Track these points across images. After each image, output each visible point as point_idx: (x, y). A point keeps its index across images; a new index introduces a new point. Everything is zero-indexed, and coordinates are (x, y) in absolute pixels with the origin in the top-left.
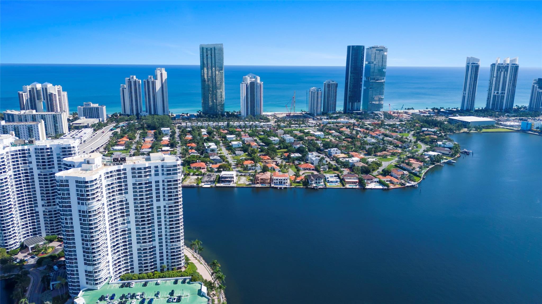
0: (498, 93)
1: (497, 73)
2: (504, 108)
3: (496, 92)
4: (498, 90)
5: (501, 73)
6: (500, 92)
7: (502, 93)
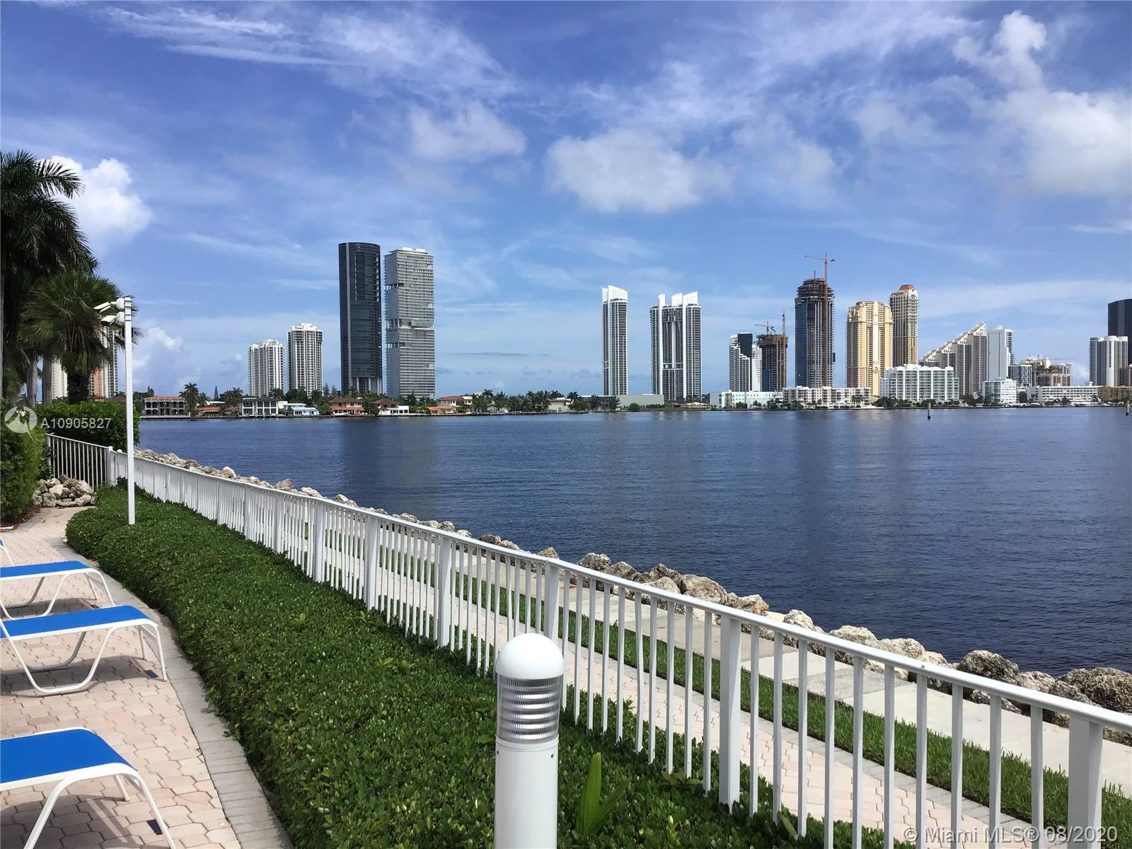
0: (670, 366)
1: (664, 323)
3: (667, 367)
4: (670, 361)
5: (670, 323)
6: (674, 363)
7: (677, 365)
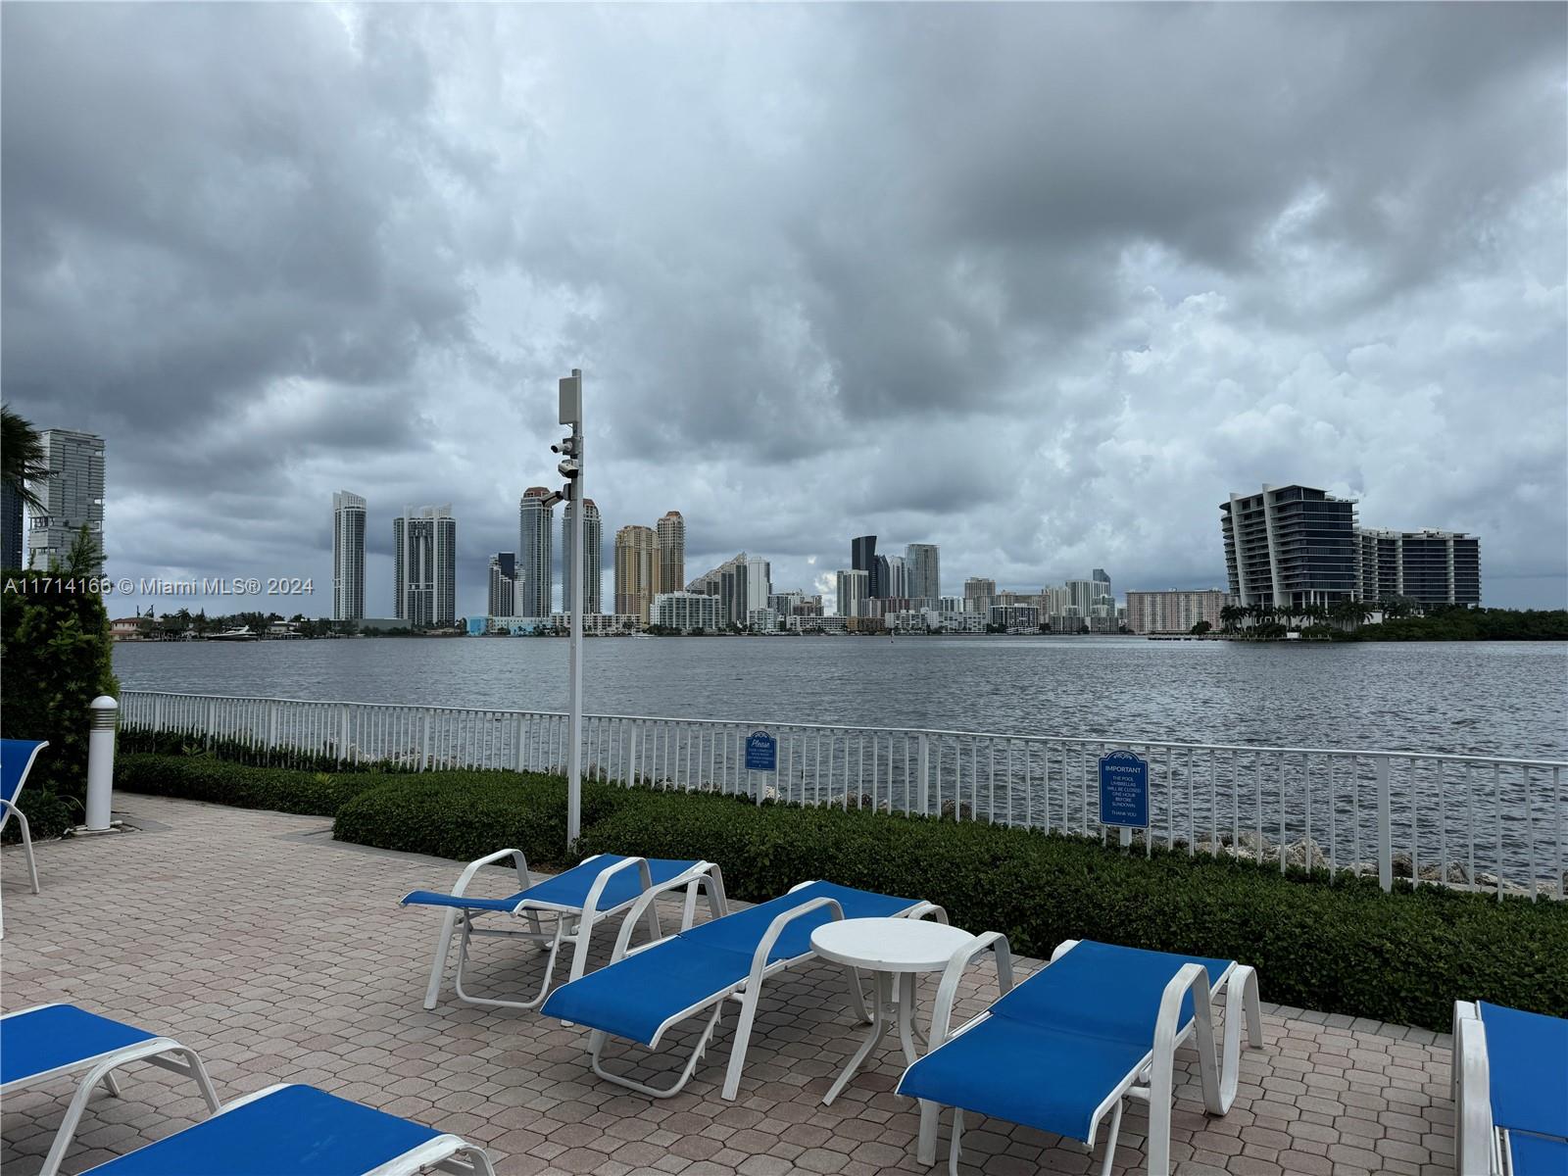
0: (418, 587)
1: (411, 538)
2: (435, 620)
3: (413, 587)
4: (418, 581)
5: (418, 538)
6: (422, 584)
7: (427, 586)
